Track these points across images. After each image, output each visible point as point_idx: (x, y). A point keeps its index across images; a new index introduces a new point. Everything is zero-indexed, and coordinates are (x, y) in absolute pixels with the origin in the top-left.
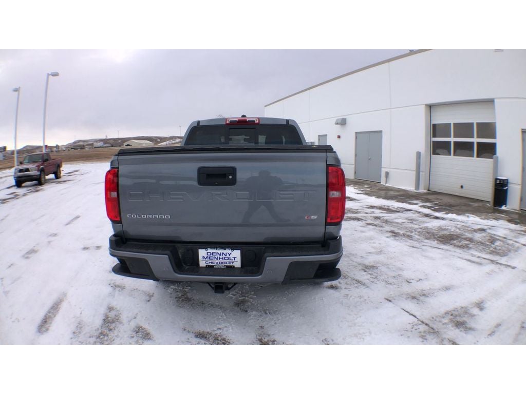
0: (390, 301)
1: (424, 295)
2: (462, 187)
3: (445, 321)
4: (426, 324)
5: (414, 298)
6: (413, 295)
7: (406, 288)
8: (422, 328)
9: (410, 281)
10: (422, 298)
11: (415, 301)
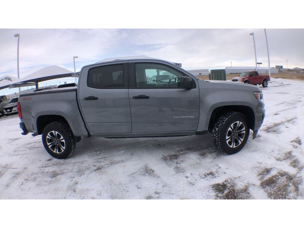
0: (25, 168)
1: (15, 177)
3: (3, 172)
4: (8, 168)
5: (18, 174)
6: (19, 175)
7: (24, 176)
8: (8, 167)
9: (26, 181)
10: (14, 175)
11: (16, 173)
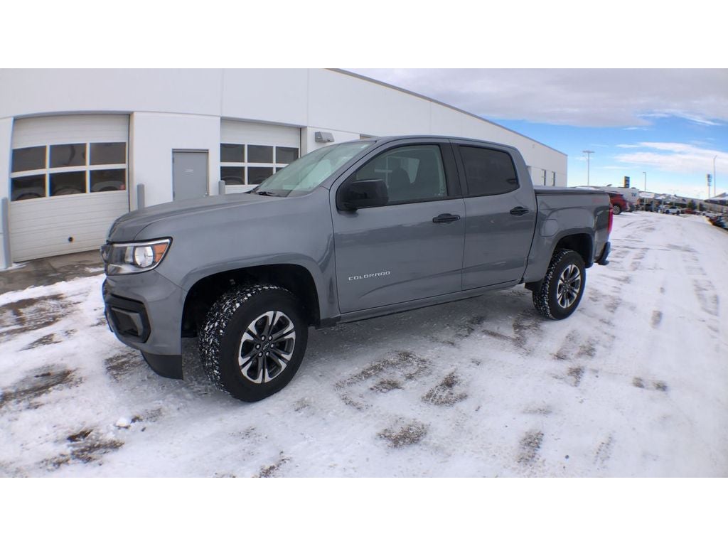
2: (71, 239)
